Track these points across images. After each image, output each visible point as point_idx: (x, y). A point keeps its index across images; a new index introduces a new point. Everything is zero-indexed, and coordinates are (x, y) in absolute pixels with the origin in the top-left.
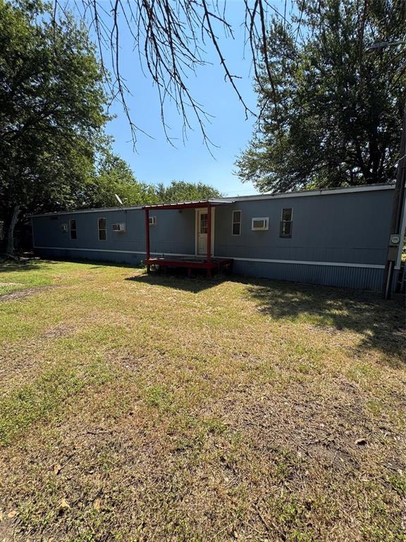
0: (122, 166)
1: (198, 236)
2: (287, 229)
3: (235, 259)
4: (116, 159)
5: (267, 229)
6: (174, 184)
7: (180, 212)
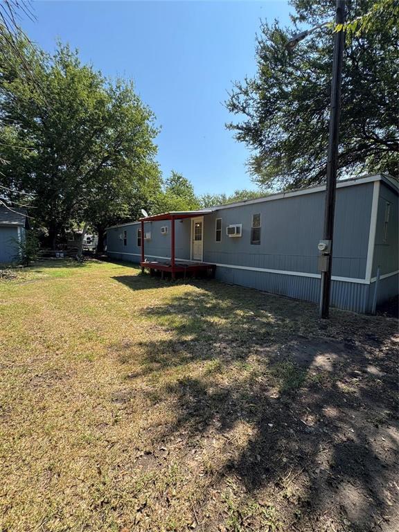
0: (184, 183)
1: (193, 243)
2: (255, 236)
3: (217, 265)
4: (179, 178)
5: (240, 235)
6: (237, 193)
7: (182, 222)
